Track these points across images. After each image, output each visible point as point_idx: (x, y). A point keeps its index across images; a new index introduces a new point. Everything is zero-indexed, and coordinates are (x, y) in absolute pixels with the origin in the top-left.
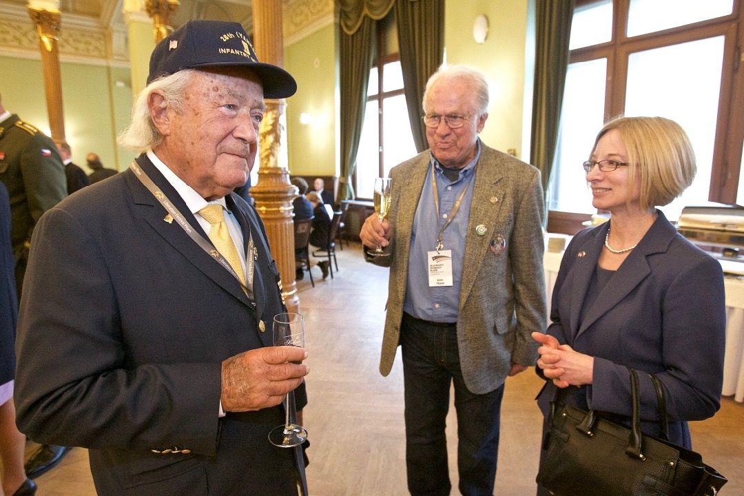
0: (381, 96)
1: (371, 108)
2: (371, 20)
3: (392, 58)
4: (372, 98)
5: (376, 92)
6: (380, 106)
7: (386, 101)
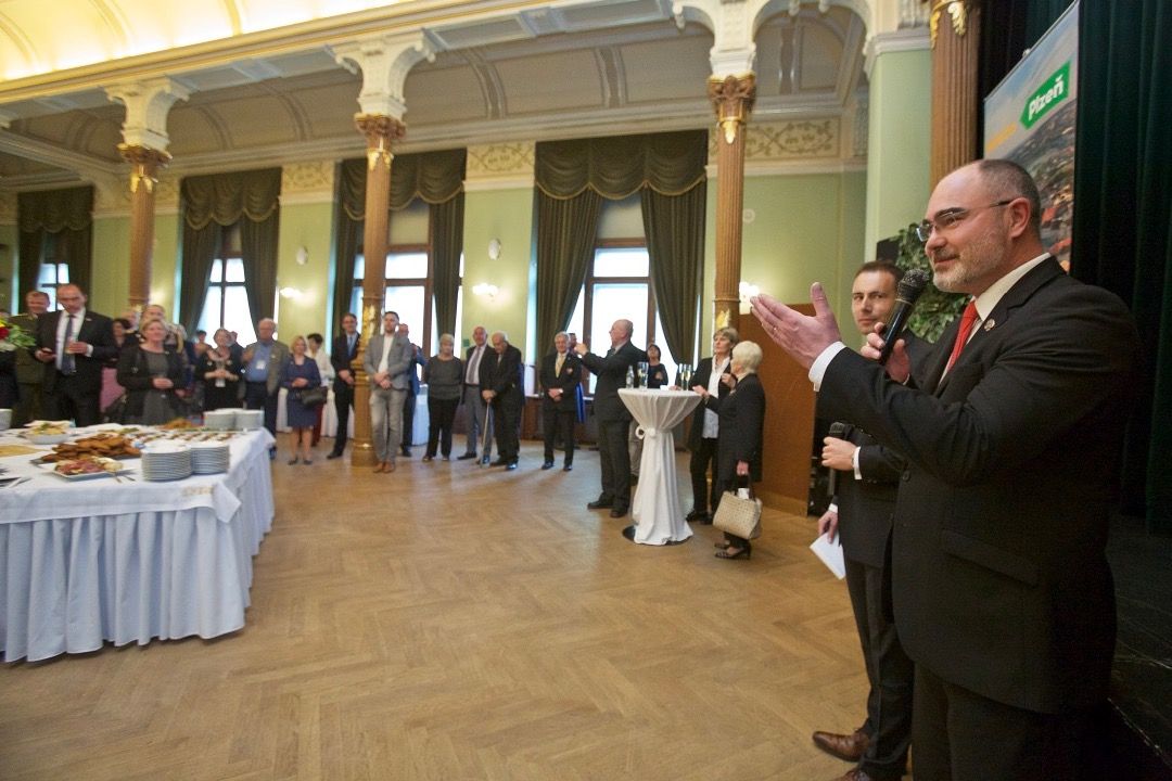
0: (223, 284)
1: (213, 294)
2: (217, 224)
3: (234, 256)
4: (215, 284)
5: (220, 280)
6: (223, 293)
7: (229, 290)
